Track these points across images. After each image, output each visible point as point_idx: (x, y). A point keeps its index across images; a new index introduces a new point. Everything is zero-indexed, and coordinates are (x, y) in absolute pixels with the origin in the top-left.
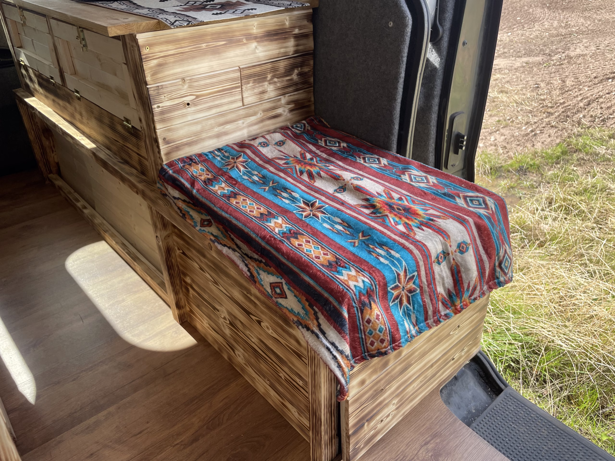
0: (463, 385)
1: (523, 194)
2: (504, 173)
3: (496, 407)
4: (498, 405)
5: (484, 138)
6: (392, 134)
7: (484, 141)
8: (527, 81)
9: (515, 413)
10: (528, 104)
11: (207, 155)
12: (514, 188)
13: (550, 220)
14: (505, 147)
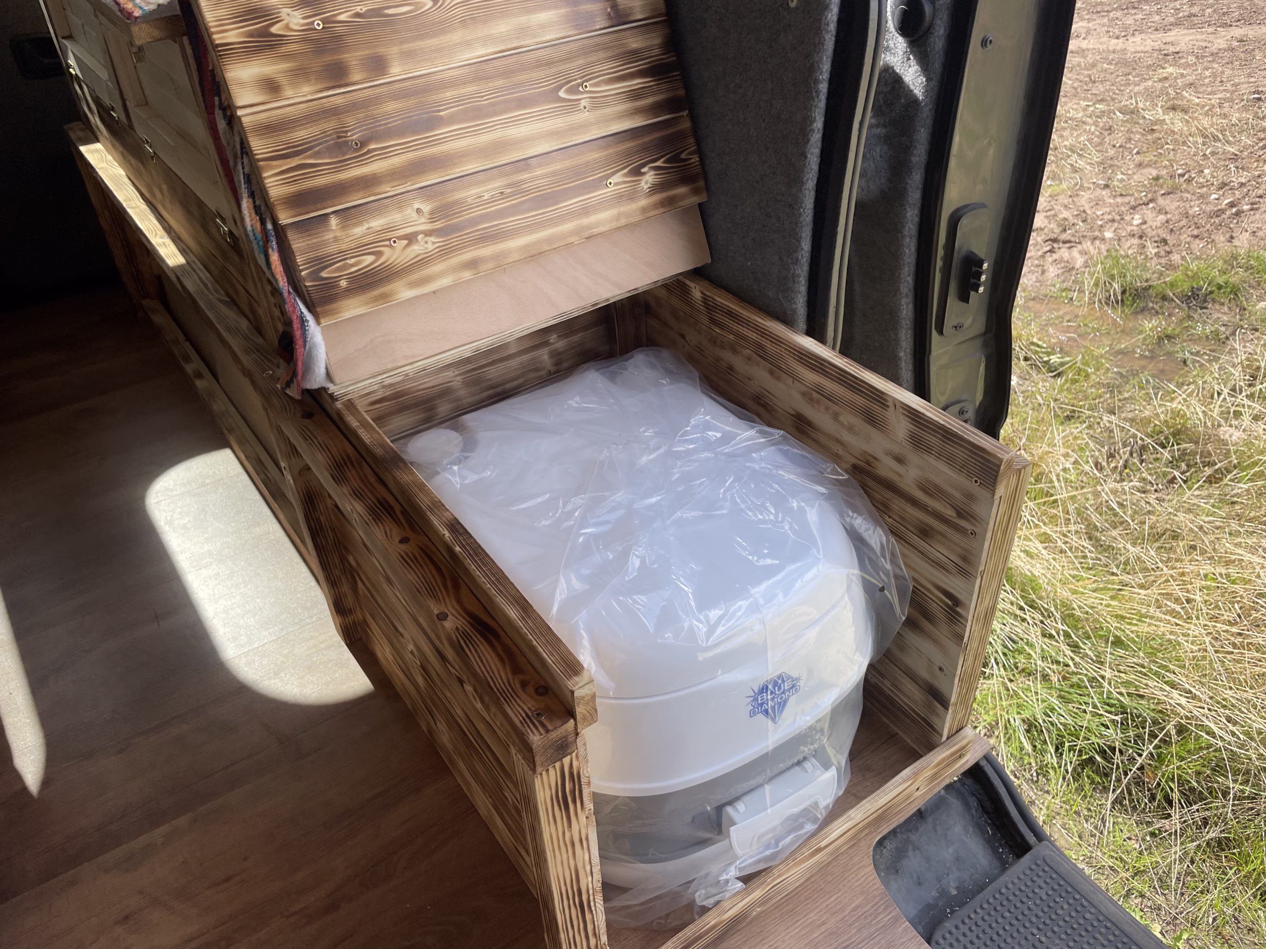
0: (935, 830)
1: (1192, 354)
2: (1153, 302)
3: (1007, 888)
4: (1013, 883)
5: (1117, 218)
7: (1116, 225)
8: (1236, 85)
9: (1049, 907)
10: (1231, 139)
12: (1173, 338)
13: (1246, 420)
14: (1165, 241)
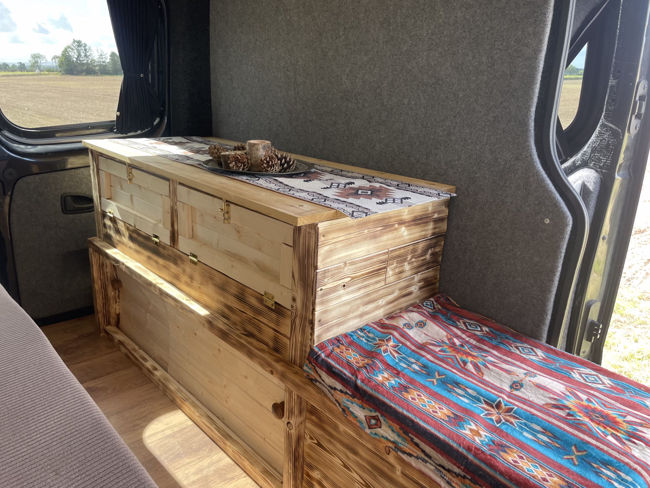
6: (544, 324)
11: (351, 336)
